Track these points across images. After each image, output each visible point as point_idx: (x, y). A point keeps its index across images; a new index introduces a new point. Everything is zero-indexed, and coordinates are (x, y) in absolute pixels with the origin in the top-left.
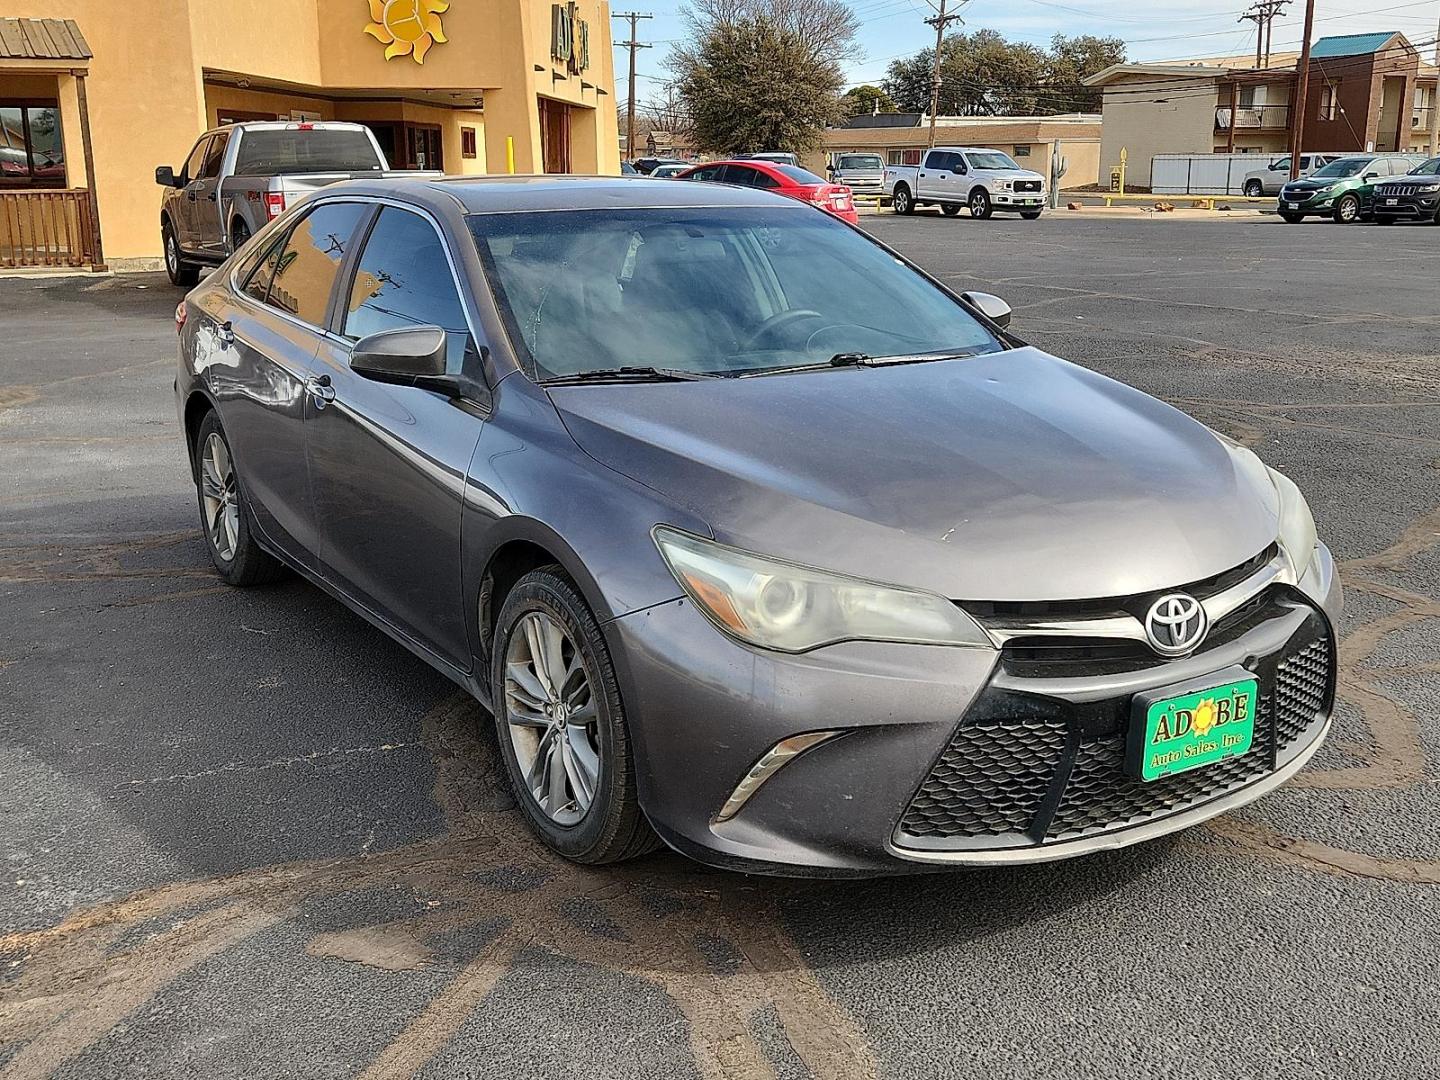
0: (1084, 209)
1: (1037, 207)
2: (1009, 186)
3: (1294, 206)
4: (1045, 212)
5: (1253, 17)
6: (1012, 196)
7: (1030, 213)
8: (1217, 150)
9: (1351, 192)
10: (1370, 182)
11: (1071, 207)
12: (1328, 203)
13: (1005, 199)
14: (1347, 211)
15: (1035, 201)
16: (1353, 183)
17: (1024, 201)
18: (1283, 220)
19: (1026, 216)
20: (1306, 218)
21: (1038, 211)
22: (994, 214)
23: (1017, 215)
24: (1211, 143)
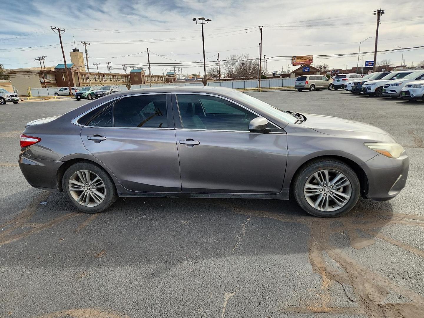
0: (24, 100)
1: (18, 100)
2: (9, 96)
3: (79, 97)
4: (20, 102)
5: (38, 60)
6: (11, 99)
7: (16, 102)
8: (42, 87)
9: (89, 94)
10: (92, 92)
11: (22, 100)
12: (86, 96)
13: (9, 99)
14: (90, 97)
15: (17, 99)
16: (89, 92)
17: (14, 99)
18: (77, 100)
19: (14, 103)
20: (81, 99)
21: (18, 101)
22: (7, 103)
23: (12, 103)
24: (41, 86)
